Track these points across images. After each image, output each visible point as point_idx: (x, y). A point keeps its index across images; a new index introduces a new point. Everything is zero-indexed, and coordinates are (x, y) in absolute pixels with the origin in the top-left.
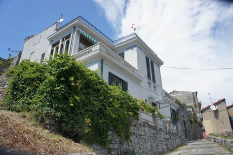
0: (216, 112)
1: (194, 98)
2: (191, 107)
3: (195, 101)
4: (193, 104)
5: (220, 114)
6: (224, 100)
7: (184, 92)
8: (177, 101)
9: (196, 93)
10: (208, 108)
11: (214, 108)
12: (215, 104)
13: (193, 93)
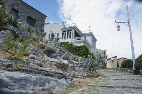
0: (113, 60)
1: (105, 53)
2: (103, 57)
3: (105, 55)
4: (104, 56)
5: (114, 61)
6: (116, 56)
7: (101, 50)
8: (99, 55)
9: (106, 51)
10: (110, 58)
11: (112, 59)
12: (113, 58)
13: (104, 51)
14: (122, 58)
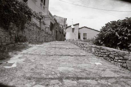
0: (73, 29)
2: (62, 25)
3: (64, 23)
5: (75, 31)
6: (78, 24)
7: (60, 17)
8: (55, 19)
9: (66, 19)
10: (70, 26)
11: (73, 27)
12: (74, 25)
13: (64, 19)
14: (85, 27)
